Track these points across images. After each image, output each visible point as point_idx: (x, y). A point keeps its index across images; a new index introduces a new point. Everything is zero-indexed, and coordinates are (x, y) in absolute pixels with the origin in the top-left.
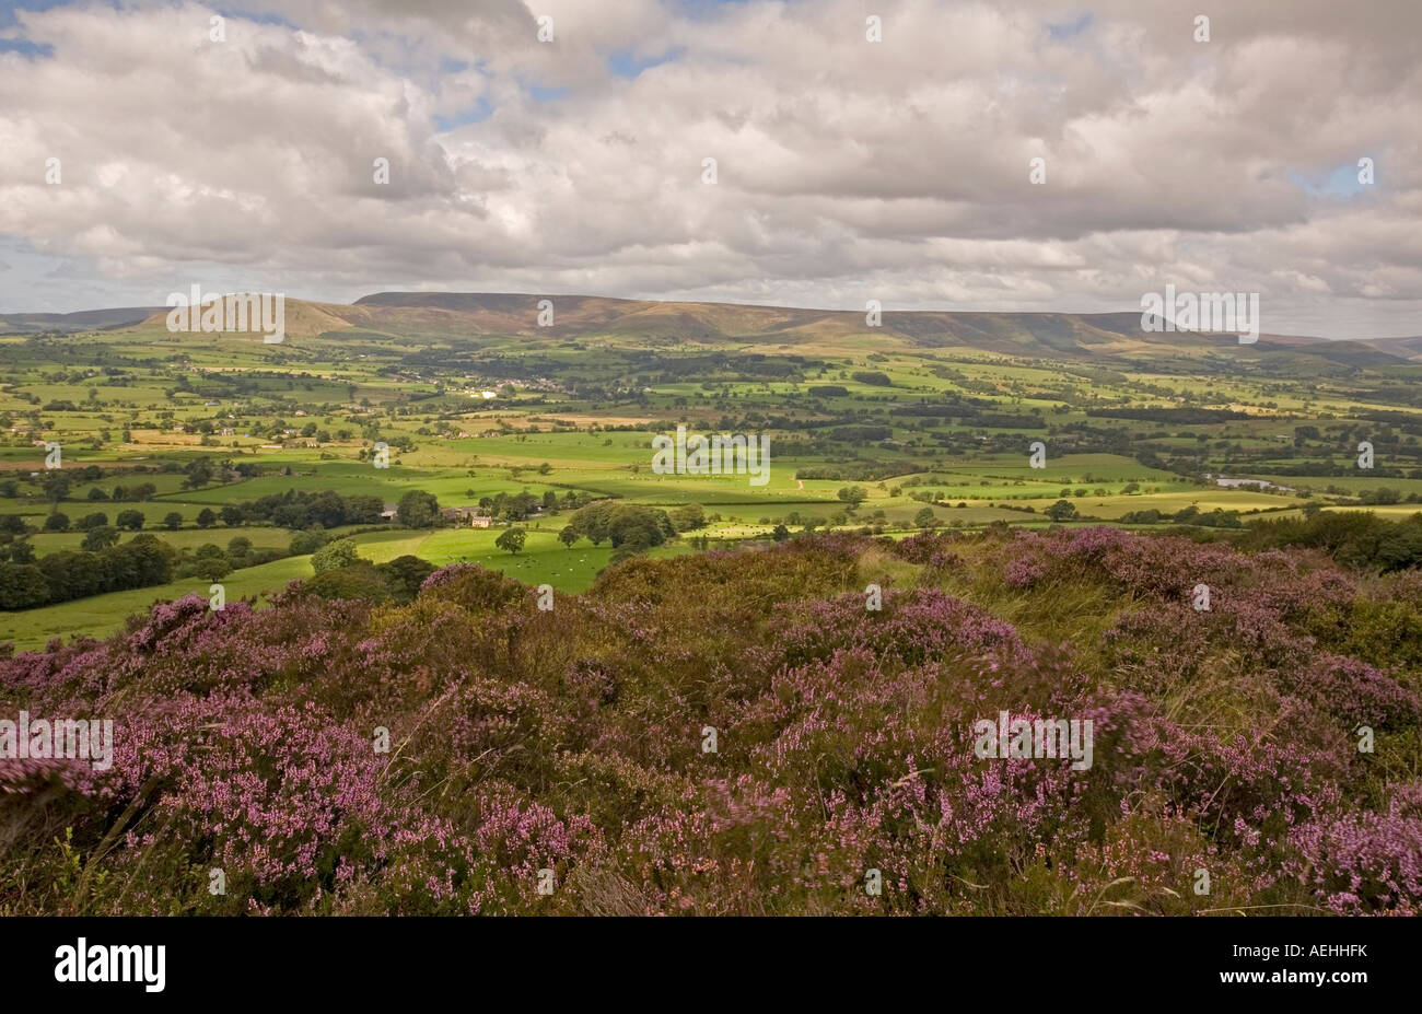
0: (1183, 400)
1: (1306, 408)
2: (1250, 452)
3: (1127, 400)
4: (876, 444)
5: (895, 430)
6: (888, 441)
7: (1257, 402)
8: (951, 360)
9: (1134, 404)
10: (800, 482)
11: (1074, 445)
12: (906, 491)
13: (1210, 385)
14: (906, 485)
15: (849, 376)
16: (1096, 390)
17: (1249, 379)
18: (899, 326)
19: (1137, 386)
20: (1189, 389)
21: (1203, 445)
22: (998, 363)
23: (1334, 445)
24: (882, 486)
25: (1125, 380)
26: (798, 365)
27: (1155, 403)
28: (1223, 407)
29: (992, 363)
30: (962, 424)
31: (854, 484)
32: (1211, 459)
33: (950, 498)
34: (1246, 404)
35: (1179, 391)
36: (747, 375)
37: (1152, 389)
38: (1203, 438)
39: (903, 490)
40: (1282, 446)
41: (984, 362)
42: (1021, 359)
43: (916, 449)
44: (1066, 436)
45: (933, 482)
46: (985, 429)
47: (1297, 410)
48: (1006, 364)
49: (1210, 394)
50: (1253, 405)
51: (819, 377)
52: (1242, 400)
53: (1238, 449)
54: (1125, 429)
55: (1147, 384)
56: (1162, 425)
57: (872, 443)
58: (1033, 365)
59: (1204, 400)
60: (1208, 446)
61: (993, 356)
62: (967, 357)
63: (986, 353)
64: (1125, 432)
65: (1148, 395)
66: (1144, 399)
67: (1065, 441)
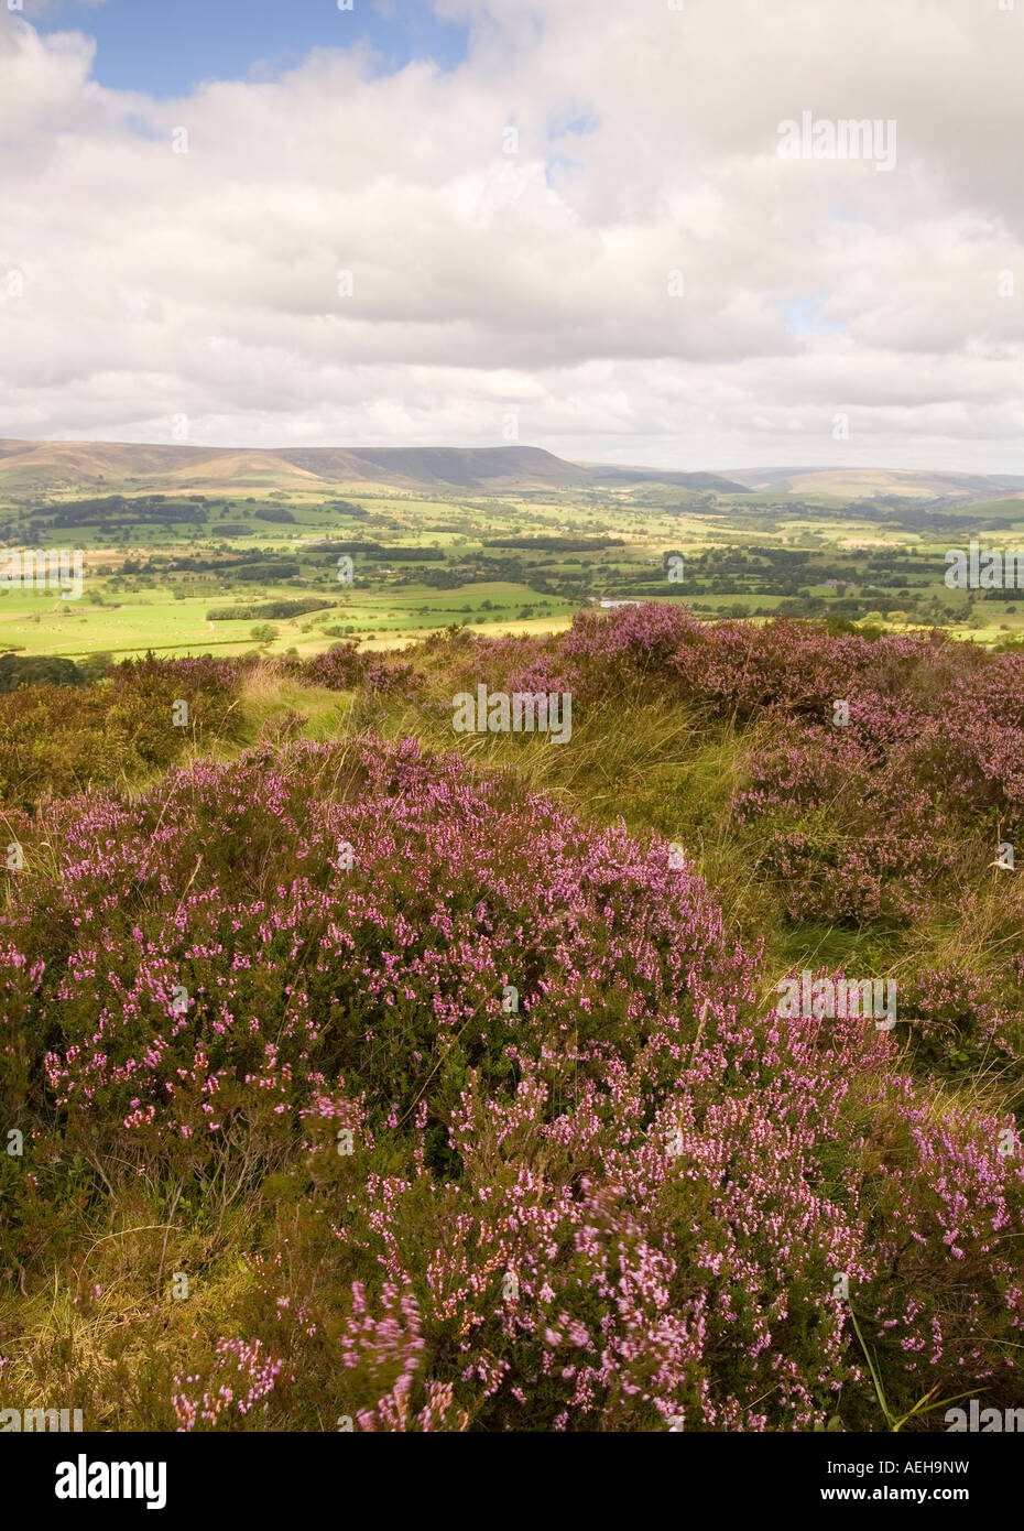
0: (567, 529)
1: (671, 533)
2: (627, 575)
3: (518, 531)
4: (284, 581)
5: (302, 568)
6: (295, 578)
7: (631, 529)
8: (352, 496)
9: (525, 534)
10: (211, 622)
11: (472, 575)
12: (316, 626)
13: (590, 514)
14: (317, 620)
15: (252, 513)
16: (490, 521)
17: (623, 508)
18: (299, 463)
19: (526, 516)
20: (573, 518)
21: (587, 571)
22: (396, 498)
23: (695, 567)
24: (293, 623)
25: (516, 512)
26: (200, 505)
27: (543, 533)
28: (602, 534)
29: (391, 498)
30: (367, 559)
31: (265, 622)
32: (594, 583)
33: (359, 631)
34: (621, 531)
35: (563, 521)
36: (148, 516)
37: (540, 519)
38: (586, 564)
39: (314, 626)
40: (654, 568)
41: (383, 498)
42: (418, 493)
43: (323, 585)
44: (465, 567)
45: (342, 616)
46: (389, 562)
47: (665, 536)
48: (405, 498)
49: (590, 522)
50: (628, 532)
51: (222, 516)
52: (618, 528)
53: (617, 572)
54: (518, 557)
55: (536, 515)
56: (550, 553)
57: (281, 581)
58: (430, 498)
59: (586, 529)
60: (591, 571)
61: (392, 491)
62: (368, 492)
63: (385, 488)
64: (519, 561)
65: (537, 525)
66: (533, 529)
67: (464, 571)
